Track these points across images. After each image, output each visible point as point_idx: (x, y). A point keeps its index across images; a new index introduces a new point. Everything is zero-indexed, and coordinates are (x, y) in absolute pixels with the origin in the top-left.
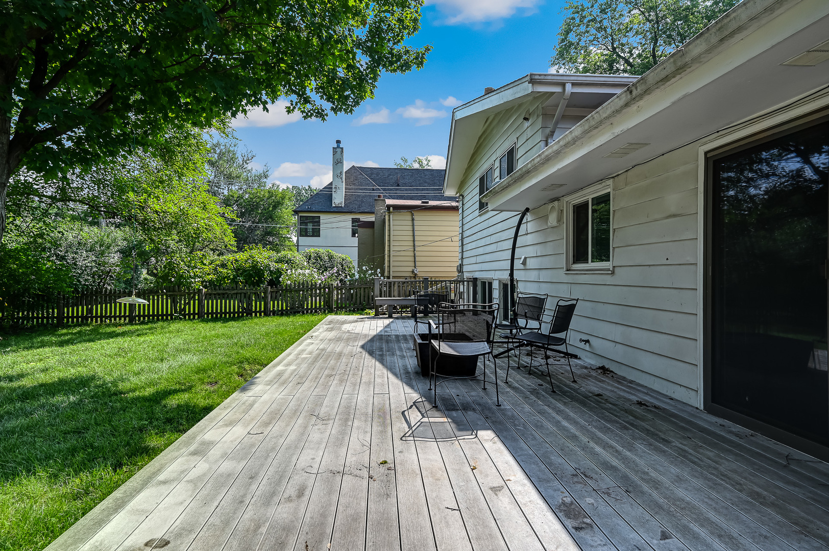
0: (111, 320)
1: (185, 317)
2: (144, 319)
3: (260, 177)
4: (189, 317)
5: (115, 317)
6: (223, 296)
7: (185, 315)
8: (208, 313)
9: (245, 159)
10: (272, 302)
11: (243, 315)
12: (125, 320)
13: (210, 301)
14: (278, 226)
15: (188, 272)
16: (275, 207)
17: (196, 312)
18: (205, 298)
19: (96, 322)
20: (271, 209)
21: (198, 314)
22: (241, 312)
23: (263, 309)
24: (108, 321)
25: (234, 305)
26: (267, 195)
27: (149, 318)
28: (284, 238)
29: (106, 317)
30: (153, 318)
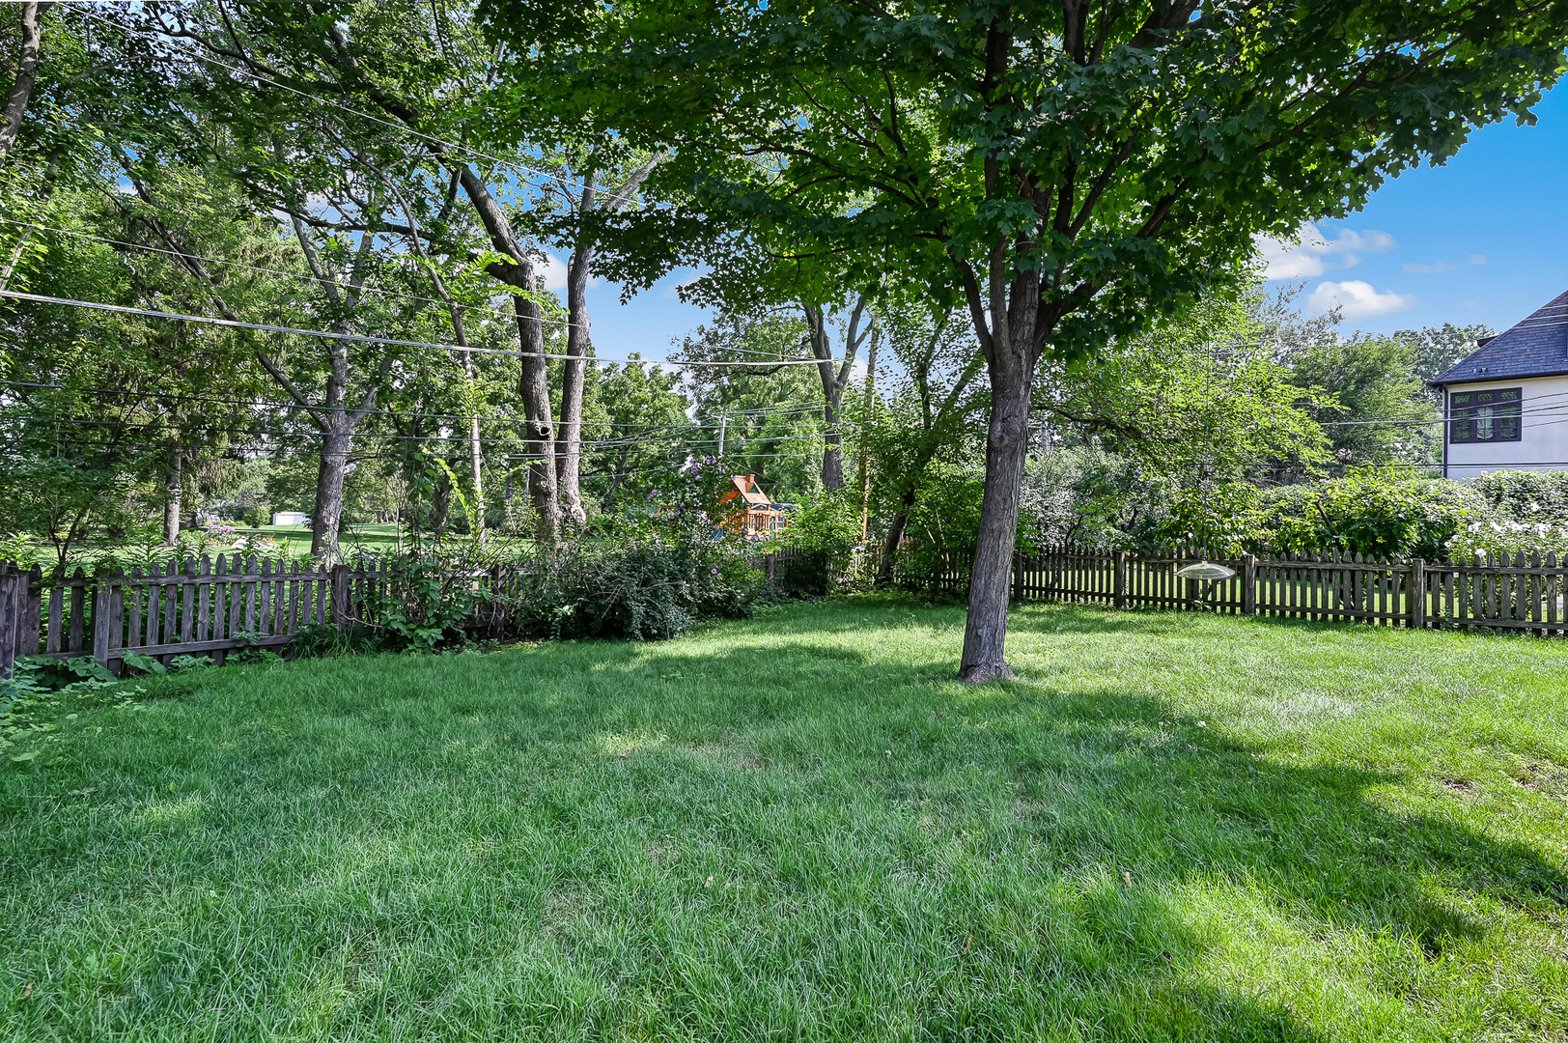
0: (1086, 599)
1: (1214, 609)
2: (1139, 602)
3: (1320, 325)
4: (1223, 609)
5: (1093, 595)
6: (1295, 574)
7: (1214, 605)
8: (1263, 606)
9: (1284, 294)
10: (1429, 597)
11: (1347, 618)
12: (1108, 601)
13: (1268, 584)
14: (1372, 424)
15: (1221, 522)
16: (1361, 382)
17: (1238, 600)
18: (1258, 574)
19: (1066, 599)
20: (1352, 388)
21: (1242, 604)
22: (1341, 612)
23: (1403, 611)
24: (1082, 600)
25: (1324, 596)
26: (1341, 359)
27: (1147, 603)
28: (1387, 450)
29: (1080, 594)
30: (1155, 604)
